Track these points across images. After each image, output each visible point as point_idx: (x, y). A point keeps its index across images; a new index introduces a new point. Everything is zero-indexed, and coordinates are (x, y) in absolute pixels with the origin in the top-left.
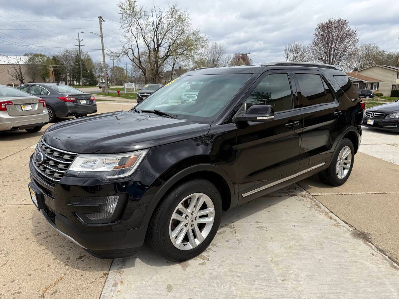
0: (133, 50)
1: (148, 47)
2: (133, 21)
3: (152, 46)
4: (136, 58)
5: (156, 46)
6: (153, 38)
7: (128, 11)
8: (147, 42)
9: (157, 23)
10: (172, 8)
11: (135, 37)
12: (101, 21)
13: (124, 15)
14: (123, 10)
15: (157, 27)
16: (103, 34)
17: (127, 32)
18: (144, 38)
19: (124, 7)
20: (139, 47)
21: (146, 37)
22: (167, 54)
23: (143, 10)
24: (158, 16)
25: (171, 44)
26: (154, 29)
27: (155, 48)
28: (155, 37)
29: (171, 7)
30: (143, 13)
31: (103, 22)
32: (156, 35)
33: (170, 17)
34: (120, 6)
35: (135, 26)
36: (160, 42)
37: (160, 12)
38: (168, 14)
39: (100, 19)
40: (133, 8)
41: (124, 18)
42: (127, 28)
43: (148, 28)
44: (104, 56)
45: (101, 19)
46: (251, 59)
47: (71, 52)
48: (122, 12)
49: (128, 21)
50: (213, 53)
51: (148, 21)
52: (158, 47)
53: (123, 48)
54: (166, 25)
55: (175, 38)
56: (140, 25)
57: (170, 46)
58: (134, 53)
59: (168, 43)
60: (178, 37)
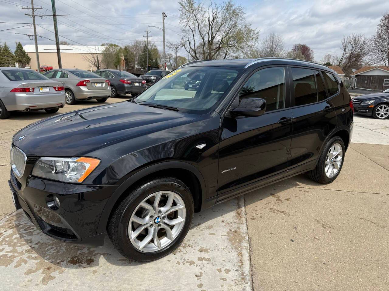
0: (190, 41)
1: (203, 39)
2: (191, 17)
3: (206, 39)
4: (192, 49)
5: (210, 39)
6: (208, 31)
7: (187, 8)
8: (202, 36)
9: (213, 18)
10: (228, 3)
11: (192, 31)
12: (165, 17)
13: (184, 11)
14: (183, 7)
15: (212, 21)
16: (165, 28)
17: (185, 26)
18: (200, 32)
19: (184, 4)
20: (195, 40)
21: (202, 31)
22: (219, 46)
23: (201, 6)
24: (214, 11)
25: (224, 37)
26: (209, 23)
27: (210, 40)
28: (210, 30)
29: (226, 3)
30: (200, 9)
31: (166, 17)
32: (212, 28)
33: (225, 12)
34: (181, 4)
35: (192, 21)
36: (214, 35)
37: (216, 8)
38: (224, 9)
39: (163, 15)
40: (192, 5)
41: (183, 14)
42: (186, 23)
43: (203, 22)
44: (164, 48)
45: (165, 15)
46: (312, 50)
48: (181, 9)
49: (186, 17)
50: (270, 44)
51: (204, 17)
52: (212, 39)
53: (181, 41)
54: (221, 19)
55: (228, 31)
56: (197, 20)
57: (223, 39)
58: (191, 45)
59: (221, 36)
60: (230, 31)
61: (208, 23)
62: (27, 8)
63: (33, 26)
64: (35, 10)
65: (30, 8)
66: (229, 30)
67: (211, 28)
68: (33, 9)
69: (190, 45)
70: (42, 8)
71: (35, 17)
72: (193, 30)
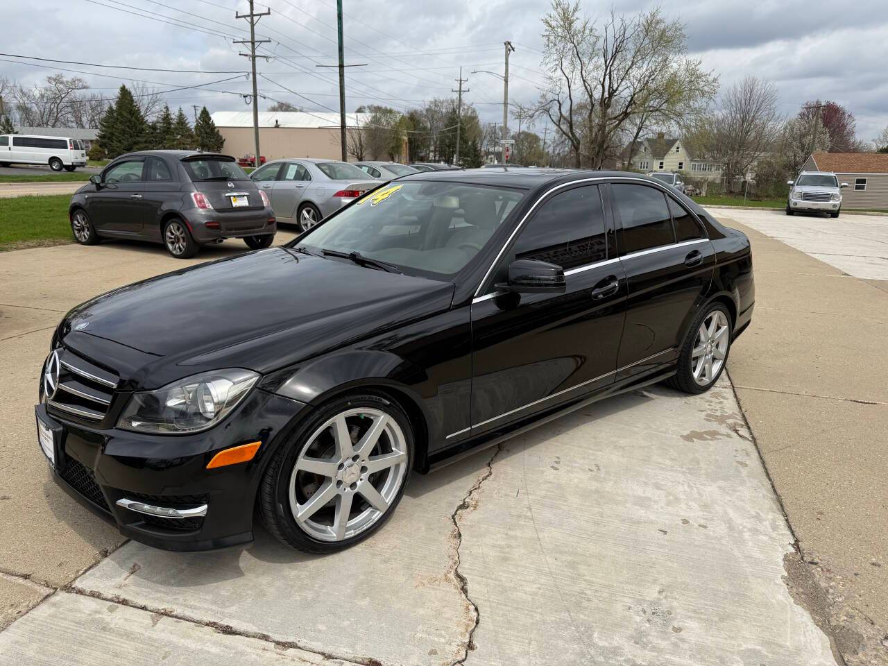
0: (561, 102)
1: (591, 96)
2: (566, 49)
3: (597, 95)
4: (565, 119)
5: (606, 95)
6: (602, 80)
7: (559, 30)
8: (589, 88)
9: (615, 50)
10: (649, 17)
11: (568, 79)
12: (509, 50)
13: (552, 38)
14: (550, 29)
15: (612, 57)
16: (509, 75)
17: (553, 70)
18: (584, 81)
19: (554, 23)
20: (572, 97)
21: (588, 78)
22: (627, 110)
23: (589, 26)
24: (617, 36)
25: (637, 91)
26: (606, 62)
27: (604, 97)
28: (607, 77)
29: (646, 16)
30: (587, 31)
31: (512, 51)
32: (610, 72)
33: (642, 35)
34: (547, 22)
35: (568, 57)
36: (615, 86)
37: (623, 28)
38: (639, 29)
39: (506, 47)
40: (570, 24)
41: (551, 45)
42: (554, 64)
44: (506, 117)
45: (510, 47)
47: (442, 103)
49: (557, 50)
51: (596, 48)
52: (611, 95)
53: (541, 100)
54: (633, 52)
55: (647, 78)
56: (580, 55)
57: (634, 94)
58: (562, 109)
59: (632, 89)
60: (653, 77)
61: (604, 62)
62: (242, 42)
63: (251, 75)
64: (256, 44)
65: (249, 42)
66: (650, 76)
67: (608, 71)
68: (253, 43)
69: (560, 109)
70: (270, 41)
71: (256, 58)
72: (569, 77)
